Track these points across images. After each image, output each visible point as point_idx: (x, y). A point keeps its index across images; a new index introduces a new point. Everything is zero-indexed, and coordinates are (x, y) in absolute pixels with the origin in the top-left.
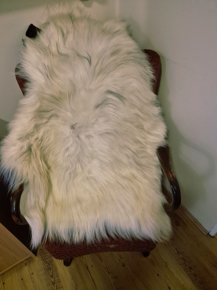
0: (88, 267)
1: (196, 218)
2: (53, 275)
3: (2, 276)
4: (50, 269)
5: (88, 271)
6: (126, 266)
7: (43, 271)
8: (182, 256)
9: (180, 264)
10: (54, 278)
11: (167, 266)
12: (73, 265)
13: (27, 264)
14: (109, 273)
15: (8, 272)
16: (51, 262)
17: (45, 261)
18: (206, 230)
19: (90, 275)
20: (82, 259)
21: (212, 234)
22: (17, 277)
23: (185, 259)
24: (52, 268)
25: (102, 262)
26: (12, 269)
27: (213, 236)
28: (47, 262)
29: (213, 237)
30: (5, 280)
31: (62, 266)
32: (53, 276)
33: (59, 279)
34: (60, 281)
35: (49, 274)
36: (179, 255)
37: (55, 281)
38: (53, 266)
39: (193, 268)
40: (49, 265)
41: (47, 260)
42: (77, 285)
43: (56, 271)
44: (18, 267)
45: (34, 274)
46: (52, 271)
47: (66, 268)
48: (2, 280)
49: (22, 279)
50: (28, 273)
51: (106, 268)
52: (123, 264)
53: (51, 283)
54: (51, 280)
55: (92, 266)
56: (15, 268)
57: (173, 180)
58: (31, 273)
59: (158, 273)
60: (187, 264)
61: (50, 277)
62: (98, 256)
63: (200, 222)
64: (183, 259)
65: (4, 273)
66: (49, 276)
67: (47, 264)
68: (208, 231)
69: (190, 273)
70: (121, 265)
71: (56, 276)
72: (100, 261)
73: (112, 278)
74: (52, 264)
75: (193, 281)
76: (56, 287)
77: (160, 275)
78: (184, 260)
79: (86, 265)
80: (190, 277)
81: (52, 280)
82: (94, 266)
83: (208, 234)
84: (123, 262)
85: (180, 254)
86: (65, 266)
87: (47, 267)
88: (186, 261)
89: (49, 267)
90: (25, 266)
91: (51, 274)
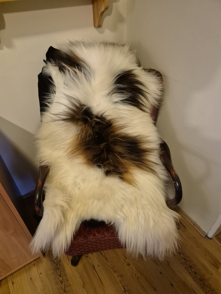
0: (95, 267)
1: (195, 222)
2: (61, 274)
3: (11, 275)
4: (58, 269)
5: (95, 271)
6: (131, 266)
7: (52, 271)
8: (183, 256)
9: (182, 264)
10: (62, 278)
11: (169, 265)
12: (80, 265)
13: (36, 265)
14: (115, 272)
15: (17, 272)
16: (59, 263)
17: (53, 261)
18: (204, 232)
19: (96, 274)
20: (89, 259)
21: (210, 235)
22: (26, 276)
23: (186, 259)
24: (60, 268)
25: (108, 262)
26: (21, 270)
27: (210, 237)
28: (55, 262)
29: (211, 239)
30: (14, 280)
31: (70, 266)
33: (67, 278)
34: (68, 280)
35: (57, 274)
36: (180, 255)
37: (63, 280)
38: (61, 266)
39: (193, 267)
40: (57, 265)
41: (55, 261)
42: (84, 283)
43: (64, 271)
44: (27, 267)
45: (43, 274)
46: (60, 270)
47: (74, 268)
48: (12, 280)
49: (31, 279)
50: (37, 273)
51: (112, 268)
52: (128, 264)
53: (60, 282)
54: (59, 279)
55: (99, 266)
56: (23, 268)
58: (40, 273)
59: (161, 272)
60: (187, 263)
61: (58, 277)
62: (104, 257)
63: (198, 225)
64: (184, 259)
65: (13, 273)
67: (55, 265)
68: (206, 233)
69: (190, 271)
70: (126, 264)
71: (64, 275)
72: (106, 261)
73: (118, 276)
74: (60, 265)
75: (193, 278)
76: (64, 286)
77: (162, 273)
80: (191, 275)
81: (61, 279)
82: (100, 266)
83: (207, 236)
84: (128, 262)
86: (72, 266)
87: (55, 267)
88: (186, 261)
89: (57, 267)
90: (33, 266)
91: (59, 274)
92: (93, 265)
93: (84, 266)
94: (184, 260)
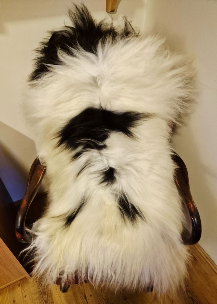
0: (86, 296)
2: (47, 300)
4: (45, 293)
5: (85, 301)
7: (37, 295)
8: (190, 295)
12: (70, 292)
13: (21, 285)
17: (40, 284)
22: (8, 298)
24: (47, 292)
31: (58, 292)
32: (48, 302)
35: (44, 299)
38: (49, 291)
40: (44, 289)
41: (42, 283)
43: (51, 296)
44: (11, 288)
45: (27, 297)
46: (47, 296)
47: (62, 295)
49: (14, 301)
50: (21, 295)
51: (106, 300)
52: (125, 297)
56: (7, 288)
57: (194, 211)
58: (24, 295)
61: (45, 303)
63: (212, 259)
66: (43, 301)
67: (42, 288)
70: (122, 298)
71: (50, 302)
72: (100, 291)
74: (47, 288)
78: (193, 299)
79: (84, 294)
82: (92, 296)
85: (188, 292)
86: (61, 292)
87: (41, 291)
88: (194, 302)
89: (44, 291)
90: (18, 287)
91: (45, 299)
92: (85, 294)
93: (74, 294)
94: (191, 300)
